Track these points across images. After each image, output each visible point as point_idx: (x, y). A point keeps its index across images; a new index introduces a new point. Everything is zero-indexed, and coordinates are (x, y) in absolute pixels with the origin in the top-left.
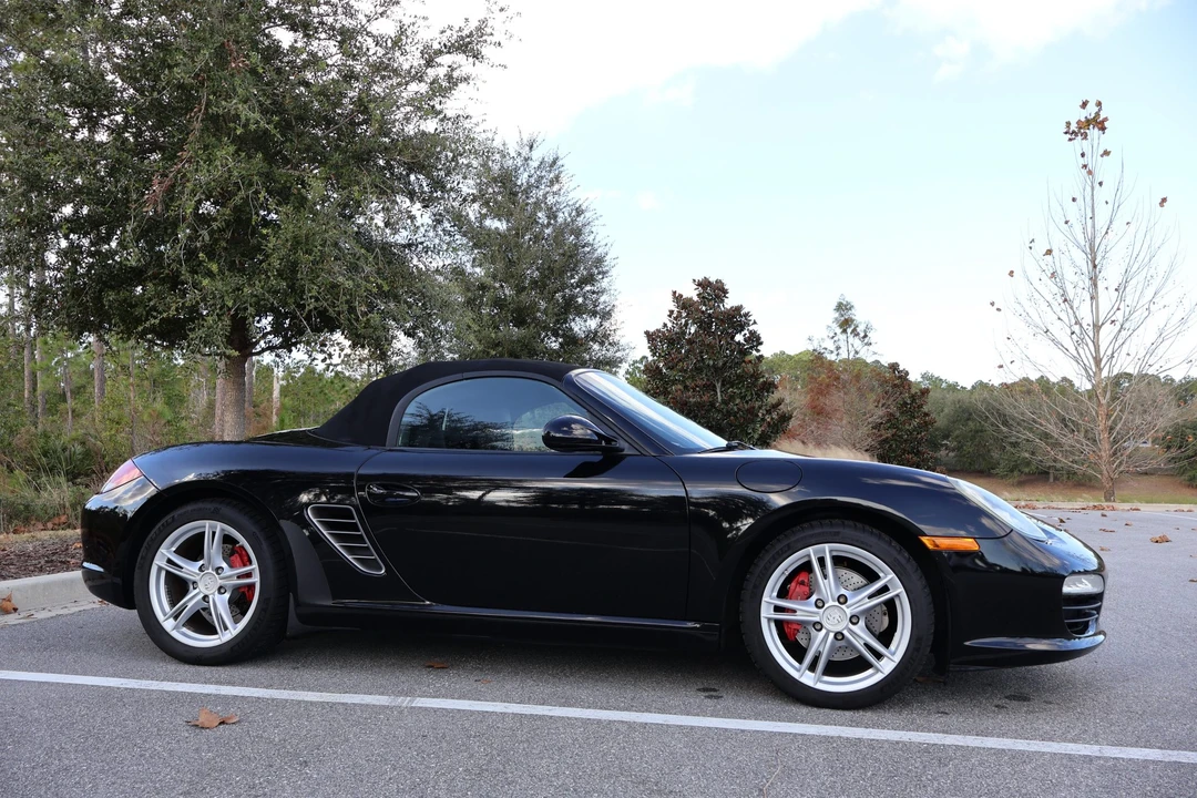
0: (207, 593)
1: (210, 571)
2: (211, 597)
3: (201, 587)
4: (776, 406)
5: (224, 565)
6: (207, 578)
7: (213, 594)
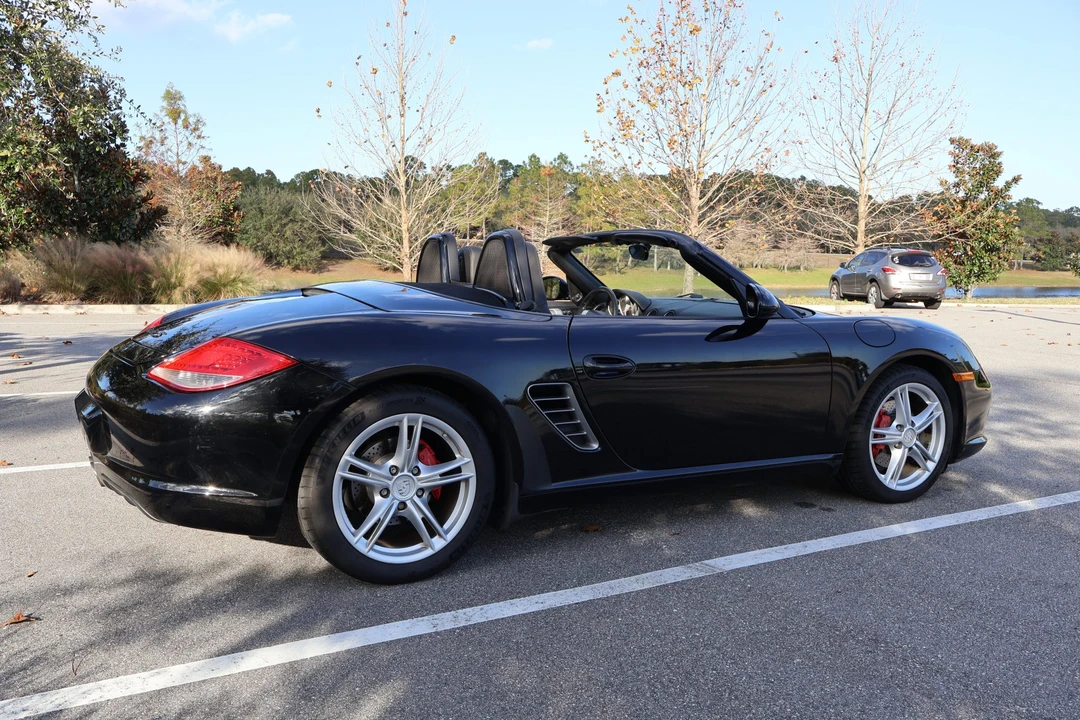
0: (402, 498)
1: (406, 472)
2: (409, 503)
3: (395, 493)
4: (145, 200)
5: (421, 465)
6: (400, 481)
7: (411, 499)
